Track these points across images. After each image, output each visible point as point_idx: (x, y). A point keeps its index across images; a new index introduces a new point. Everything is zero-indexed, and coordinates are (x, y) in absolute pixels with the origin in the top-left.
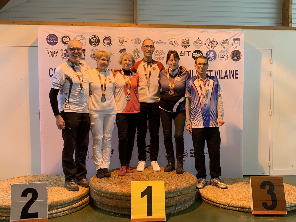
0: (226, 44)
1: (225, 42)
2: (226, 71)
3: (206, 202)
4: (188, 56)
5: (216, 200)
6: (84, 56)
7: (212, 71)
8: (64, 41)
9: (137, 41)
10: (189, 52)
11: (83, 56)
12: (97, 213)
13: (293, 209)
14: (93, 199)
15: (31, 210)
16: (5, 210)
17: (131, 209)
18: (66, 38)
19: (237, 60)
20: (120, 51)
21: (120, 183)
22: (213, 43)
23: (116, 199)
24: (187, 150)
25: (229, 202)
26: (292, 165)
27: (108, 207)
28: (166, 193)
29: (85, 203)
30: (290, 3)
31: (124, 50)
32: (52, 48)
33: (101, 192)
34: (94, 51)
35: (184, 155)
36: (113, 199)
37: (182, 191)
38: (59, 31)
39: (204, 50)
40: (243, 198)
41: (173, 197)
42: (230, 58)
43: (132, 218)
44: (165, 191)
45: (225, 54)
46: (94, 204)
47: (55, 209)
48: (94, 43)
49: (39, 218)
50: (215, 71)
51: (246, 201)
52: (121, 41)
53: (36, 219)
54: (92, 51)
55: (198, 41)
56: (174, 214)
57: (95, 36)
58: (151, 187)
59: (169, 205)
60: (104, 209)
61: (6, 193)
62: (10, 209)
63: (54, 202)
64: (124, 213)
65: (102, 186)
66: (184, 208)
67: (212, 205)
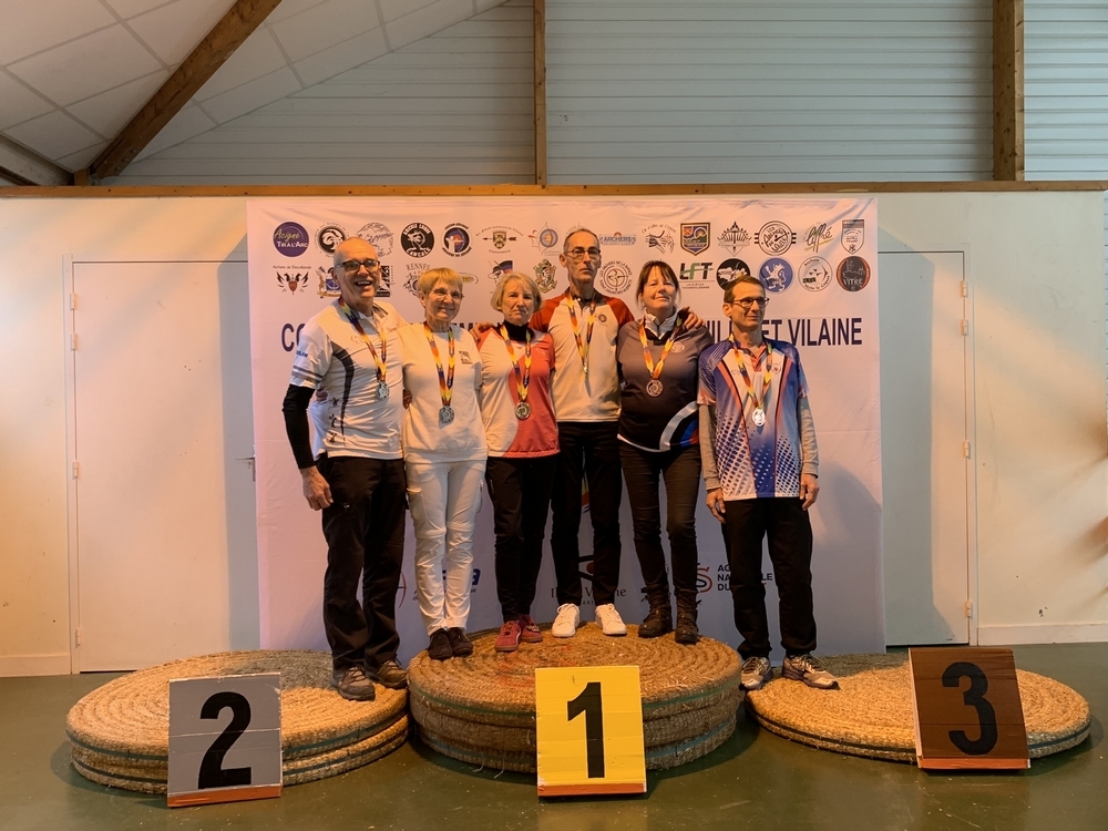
0: (821, 240)
1: (818, 231)
2: (824, 320)
3: (771, 732)
4: (705, 277)
5: (802, 725)
6: (388, 285)
7: (780, 322)
8: (325, 241)
9: (548, 237)
10: (706, 267)
11: (385, 287)
12: (432, 769)
13: (1051, 752)
14: (419, 726)
15: (230, 762)
16: (150, 761)
17: (539, 756)
18: (332, 235)
19: (857, 289)
20: (496, 269)
21: (503, 674)
22: (781, 237)
23: (492, 725)
24: (707, 570)
25: (843, 731)
26: (1041, 612)
27: (465, 749)
28: (646, 705)
29: (395, 738)
30: (1017, 108)
31: (507, 265)
32: (291, 265)
33: (443, 703)
34: (417, 271)
35: (698, 583)
36: (480, 723)
37: (693, 697)
38: (312, 212)
39: (754, 257)
40: (890, 718)
41: (668, 717)
42: (834, 281)
43: (540, 782)
44: (642, 699)
45: (820, 270)
46: (424, 739)
47: (302, 758)
48: (417, 246)
49: (255, 784)
50: (790, 321)
51: (898, 727)
52: (500, 239)
53: (247, 786)
54: (412, 272)
55: (735, 232)
56: (672, 771)
57: (418, 224)
58: (597, 686)
59: (657, 743)
60: (454, 754)
61: (154, 709)
62: (166, 758)
63: (299, 734)
64: (515, 766)
65: (447, 684)
66: (703, 751)
67: (792, 740)
